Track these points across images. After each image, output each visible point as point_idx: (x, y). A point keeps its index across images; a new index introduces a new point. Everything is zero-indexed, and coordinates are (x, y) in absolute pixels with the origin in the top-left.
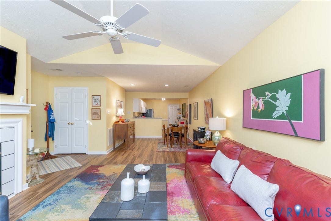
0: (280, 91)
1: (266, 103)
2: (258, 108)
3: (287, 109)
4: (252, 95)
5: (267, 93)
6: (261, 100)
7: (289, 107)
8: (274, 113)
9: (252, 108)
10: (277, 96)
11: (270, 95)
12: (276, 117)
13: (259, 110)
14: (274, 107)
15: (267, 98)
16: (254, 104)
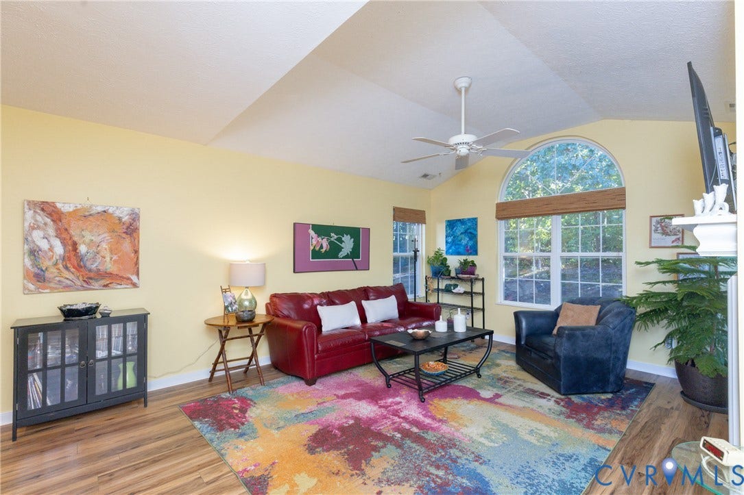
0: (345, 235)
1: (331, 243)
2: (322, 247)
3: (351, 250)
4: (312, 233)
5: (332, 234)
6: (325, 240)
7: (352, 249)
8: (340, 254)
9: (312, 248)
10: (343, 239)
11: (336, 237)
12: (341, 257)
13: (323, 250)
14: (340, 249)
15: (332, 239)
16: (314, 243)
